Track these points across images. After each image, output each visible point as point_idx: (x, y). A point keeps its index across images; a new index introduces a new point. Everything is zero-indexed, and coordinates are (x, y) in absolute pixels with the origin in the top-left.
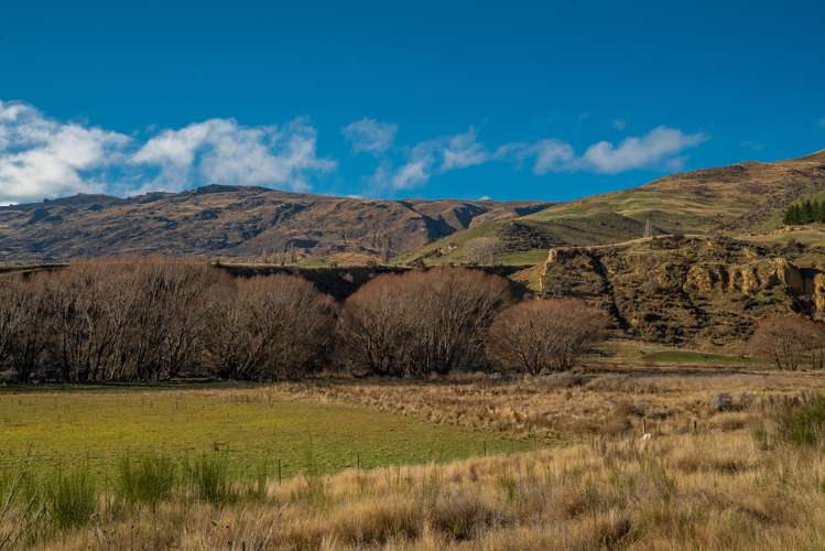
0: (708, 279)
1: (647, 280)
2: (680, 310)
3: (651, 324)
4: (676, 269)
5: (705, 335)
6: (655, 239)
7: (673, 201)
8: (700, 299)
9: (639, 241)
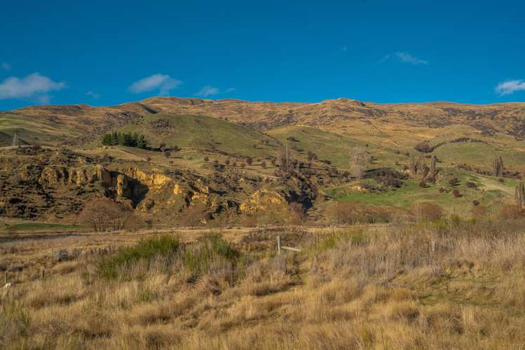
0: (55, 176)
1: (13, 175)
2: (36, 196)
3: (14, 206)
4: (34, 168)
5: (52, 212)
6: (20, 147)
7: (33, 123)
8: (49, 188)
9: (8, 148)
